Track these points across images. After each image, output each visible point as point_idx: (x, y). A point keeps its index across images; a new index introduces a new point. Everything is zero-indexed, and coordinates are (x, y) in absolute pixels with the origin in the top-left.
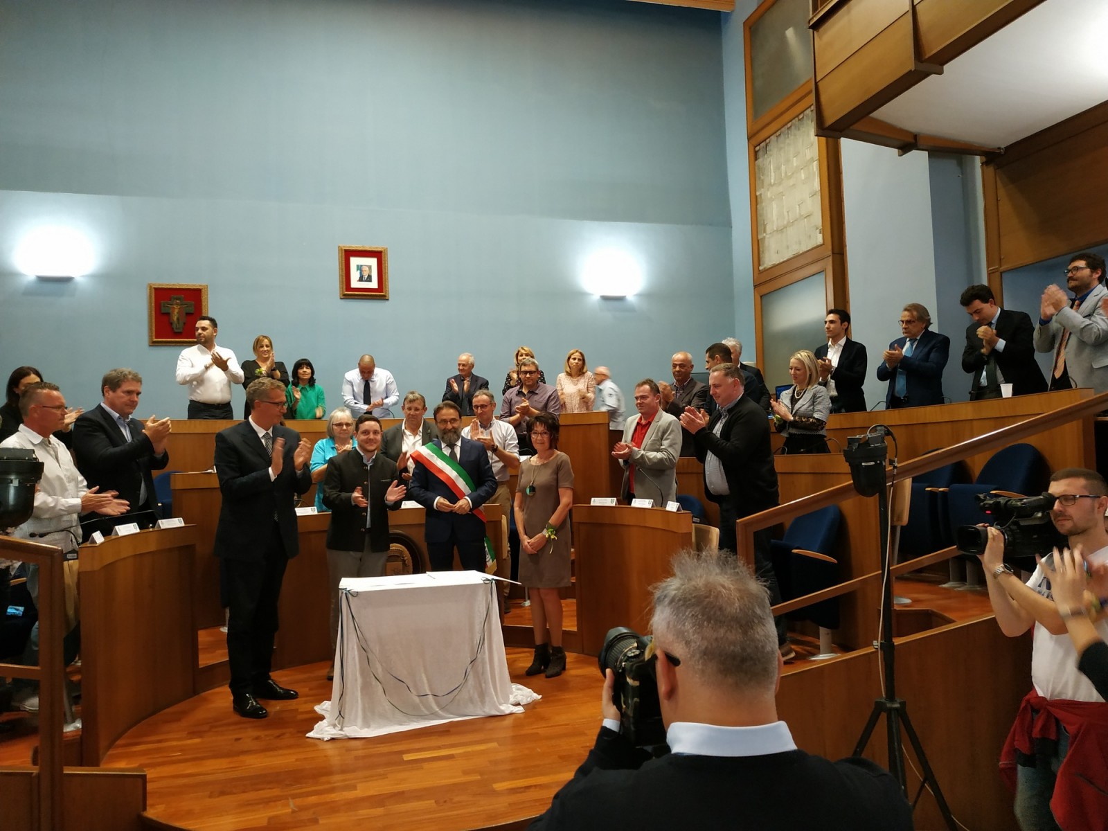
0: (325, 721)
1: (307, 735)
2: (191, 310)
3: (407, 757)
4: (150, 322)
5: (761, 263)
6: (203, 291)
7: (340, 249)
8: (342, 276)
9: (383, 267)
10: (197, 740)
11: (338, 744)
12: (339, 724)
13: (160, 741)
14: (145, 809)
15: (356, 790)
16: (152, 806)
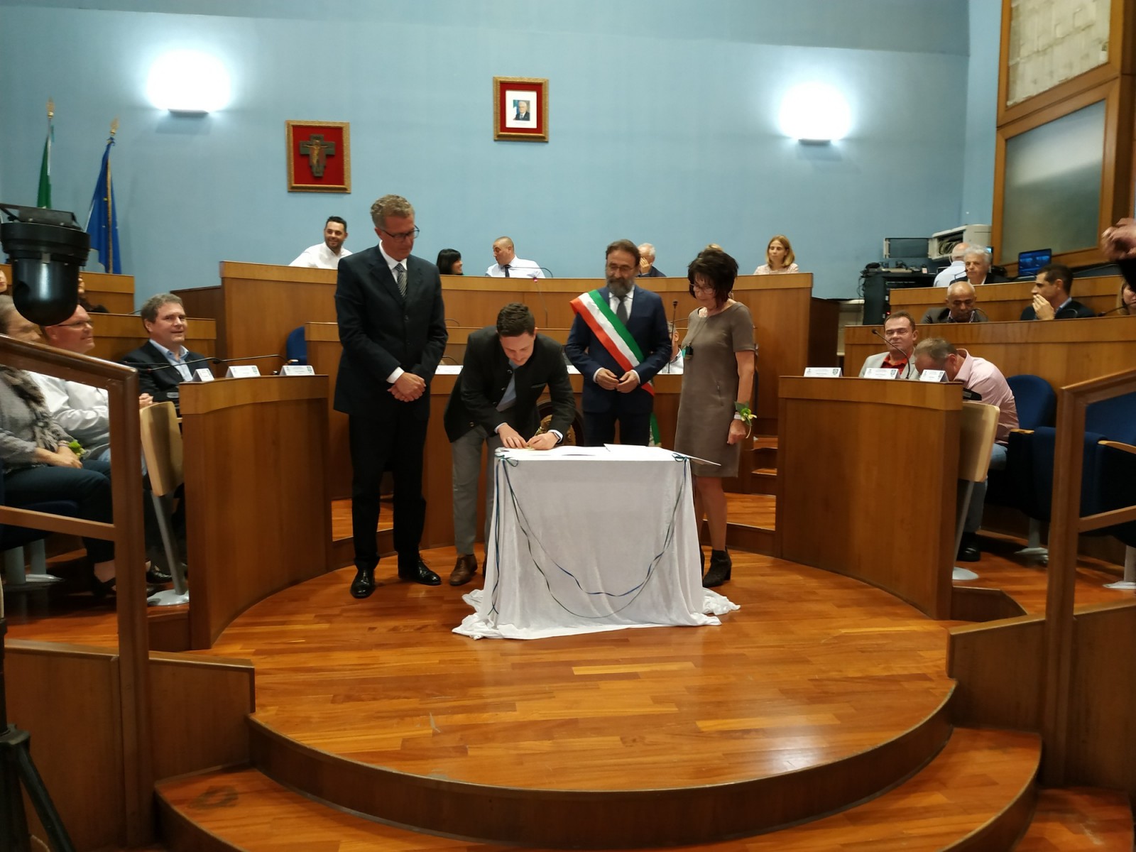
0: (475, 615)
1: (454, 630)
2: (332, 151)
3: (578, 671)
4: (289, 165)
5: (1010, 96)
6: (344, 129)
7: (495, 81)
8: (497, 113)
9: (543, 102)
10: (325, 626)
11: (491, 645)
12: (492, 620)
13: (283, 623)
14: (253, 710)
15: (515, 711)
16: (263, 706)
